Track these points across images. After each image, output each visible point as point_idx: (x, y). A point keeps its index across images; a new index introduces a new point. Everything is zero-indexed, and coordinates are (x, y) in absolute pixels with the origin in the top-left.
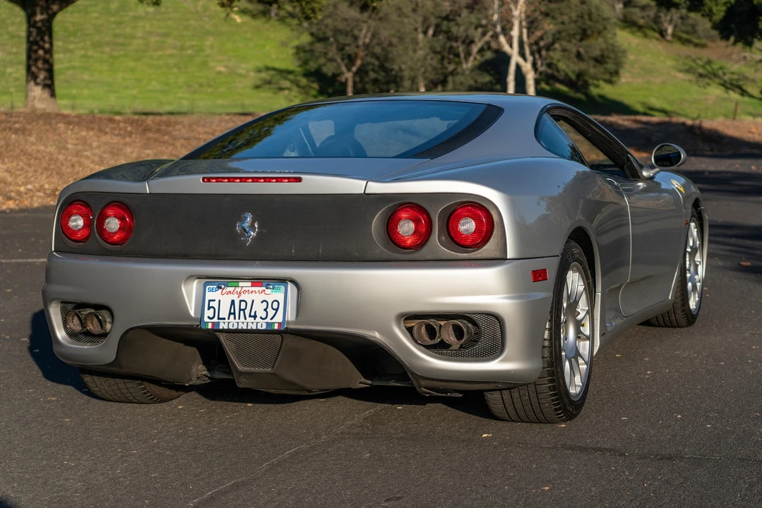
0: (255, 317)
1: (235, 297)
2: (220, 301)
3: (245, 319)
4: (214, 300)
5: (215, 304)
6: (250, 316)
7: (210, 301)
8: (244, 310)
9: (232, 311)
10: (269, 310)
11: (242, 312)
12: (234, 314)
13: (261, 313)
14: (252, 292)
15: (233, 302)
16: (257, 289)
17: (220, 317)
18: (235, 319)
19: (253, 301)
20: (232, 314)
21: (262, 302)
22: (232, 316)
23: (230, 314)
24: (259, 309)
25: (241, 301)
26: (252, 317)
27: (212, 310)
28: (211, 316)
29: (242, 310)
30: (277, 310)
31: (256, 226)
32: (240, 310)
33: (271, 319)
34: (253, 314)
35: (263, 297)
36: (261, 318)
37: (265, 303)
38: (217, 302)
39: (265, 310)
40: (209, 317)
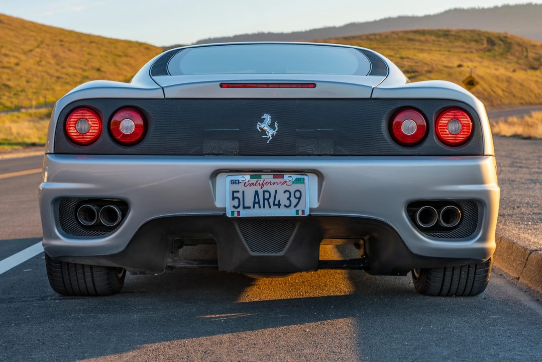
0: (279, 205)
1: (258, 188)
2: (243, 192)
3: (270, 207)
4: (238, 192)
5: (240, 195)
6: (274, 204)
7: (233, 192)
8: (268, 200)
9: (257, 201)
10: (292, 198)
11: (266, 201)
12: (259, 203)
13: (284, 202)
14: (274, 183)
15: (256, 193)
16: (279, 180)
17: (245, 206)
18: (260, 207)
19: (276, 191)
20: (257, 203)
21: (285, 192)
22: (257, 205)
23: (255, 203)
24: (283, 198)
25: (264, 192)
26: (276, 205)
27: (236, 200)
28: (237, 205)
29: (266, 199)
30: (299, 198)
31: (276, 125)
32: (264, 199)
33: (295, 207)
34: (277, 202)
35: (285, 187)
36: (285, 206)
37: (288, 194)
38: (241, 193)
39: (289, 199)
40: (234, 207)
